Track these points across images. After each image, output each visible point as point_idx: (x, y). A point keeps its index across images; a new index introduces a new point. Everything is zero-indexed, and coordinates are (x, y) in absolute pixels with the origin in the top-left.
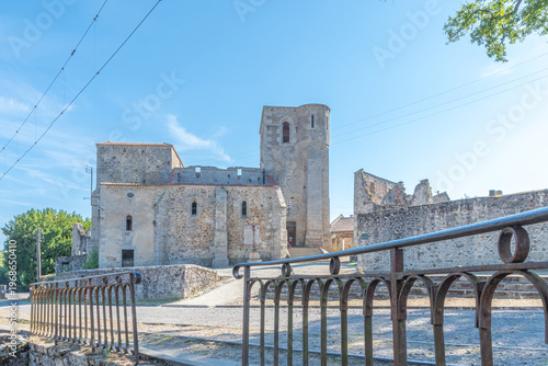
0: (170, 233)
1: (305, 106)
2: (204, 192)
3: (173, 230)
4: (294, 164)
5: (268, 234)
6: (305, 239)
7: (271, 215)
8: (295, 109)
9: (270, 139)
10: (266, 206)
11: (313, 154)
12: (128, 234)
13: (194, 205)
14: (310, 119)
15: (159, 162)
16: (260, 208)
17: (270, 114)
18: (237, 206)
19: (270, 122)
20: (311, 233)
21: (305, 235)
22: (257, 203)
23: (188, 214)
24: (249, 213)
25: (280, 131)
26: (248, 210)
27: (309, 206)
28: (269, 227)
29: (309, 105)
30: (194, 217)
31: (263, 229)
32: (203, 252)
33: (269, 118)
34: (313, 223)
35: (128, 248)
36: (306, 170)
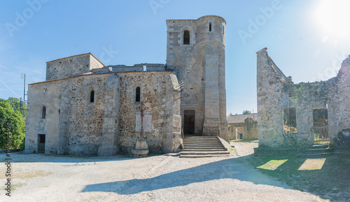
0: (71, 120)
1: (203, 17)
2: (100, 80)
3: (74, 117)
4: (194, 60)
5: (161, 121)
6: (203, 127)
7: (164, 100)
8: (194, 21)
9: (172, 42)
10: (159, 90)
11: (210, 51)
12: (42, 121)
13: (93, 93)
14: (208, 26)
15: (81, 66)
16: (153, 92)
17: (172, 25)
18: (131, 92)
19: (172, 30)
20: (208, 121)
21: (203, 123)
22: (151, 88)
23: (86, 102)
24: (142, 99)
25: (181, 36)
26: (141, 95)
27: (206, 95)
28: (162, 113)
29: (207, 16)
30: (92, 104)
31: (155, 115)
32: (97, 139)
33: (171, 27)
34: (211, 111)
35: (41, 133)
36: (204, 64)
